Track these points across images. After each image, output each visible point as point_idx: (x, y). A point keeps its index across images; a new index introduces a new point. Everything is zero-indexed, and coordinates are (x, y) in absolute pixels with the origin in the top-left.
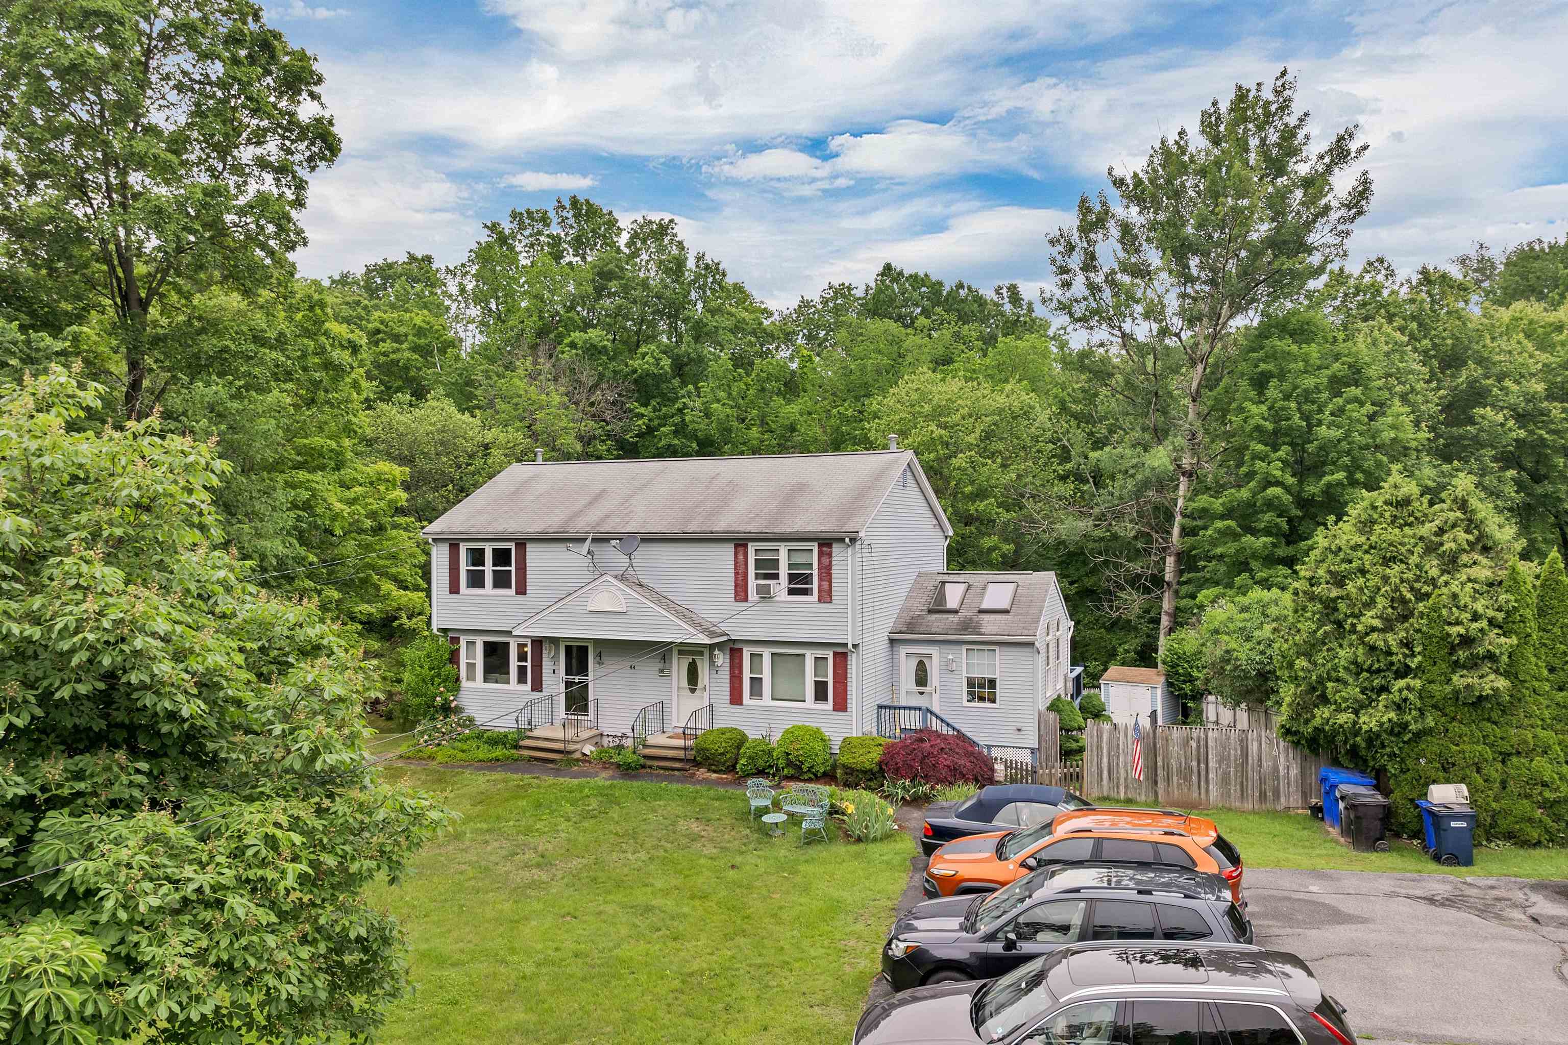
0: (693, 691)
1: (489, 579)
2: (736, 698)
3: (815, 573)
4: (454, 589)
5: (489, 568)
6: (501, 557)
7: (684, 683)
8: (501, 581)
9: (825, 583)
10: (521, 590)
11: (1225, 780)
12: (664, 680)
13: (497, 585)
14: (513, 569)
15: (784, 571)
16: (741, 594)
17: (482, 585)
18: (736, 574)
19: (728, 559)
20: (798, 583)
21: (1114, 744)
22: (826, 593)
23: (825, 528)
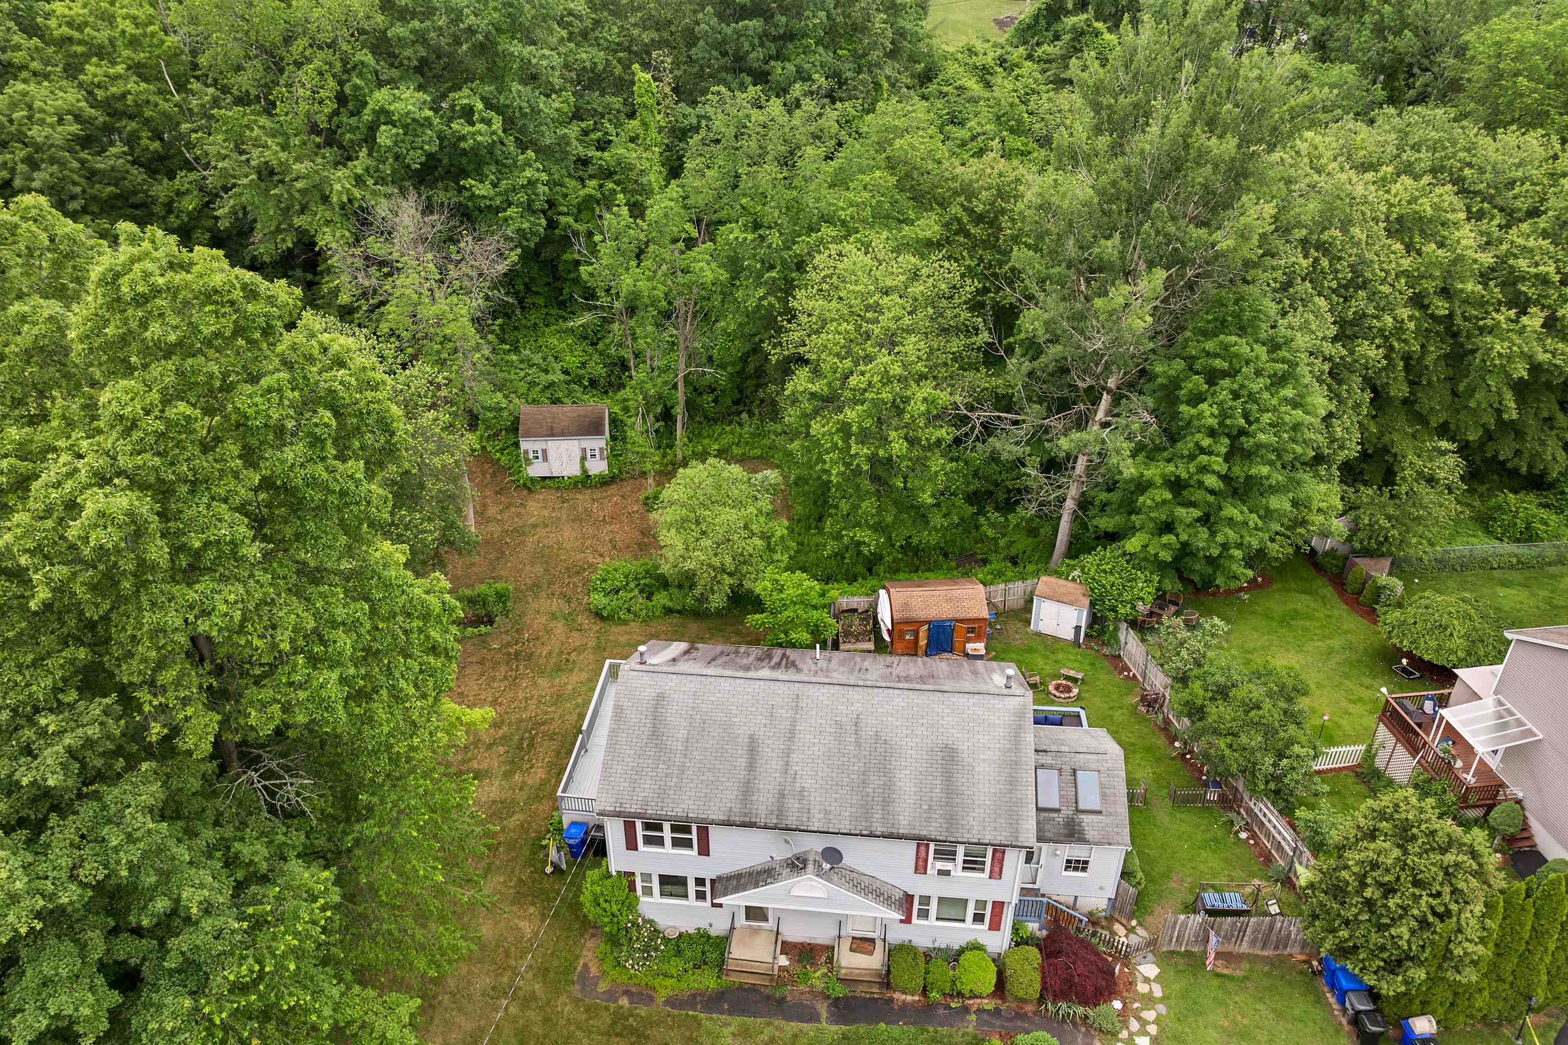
1: (668, 842)
2: (906, 920)
3: (988, 860)
4: (631, 845)
5: (667, 834)
6: (680, 828)
8: (681, 844)
9: (997, 869)
10: (704, 851)
11: (1253, 942)
13: (676, 843)
14: (694, 837)
15: (960, 857)
16: (921, 867)
17: (660, 844)
18: (917, 858)
19: (910, 848)
20: (971, 864)
21: (1184, 925)
22: (997, 873)
23: (1000, 837)
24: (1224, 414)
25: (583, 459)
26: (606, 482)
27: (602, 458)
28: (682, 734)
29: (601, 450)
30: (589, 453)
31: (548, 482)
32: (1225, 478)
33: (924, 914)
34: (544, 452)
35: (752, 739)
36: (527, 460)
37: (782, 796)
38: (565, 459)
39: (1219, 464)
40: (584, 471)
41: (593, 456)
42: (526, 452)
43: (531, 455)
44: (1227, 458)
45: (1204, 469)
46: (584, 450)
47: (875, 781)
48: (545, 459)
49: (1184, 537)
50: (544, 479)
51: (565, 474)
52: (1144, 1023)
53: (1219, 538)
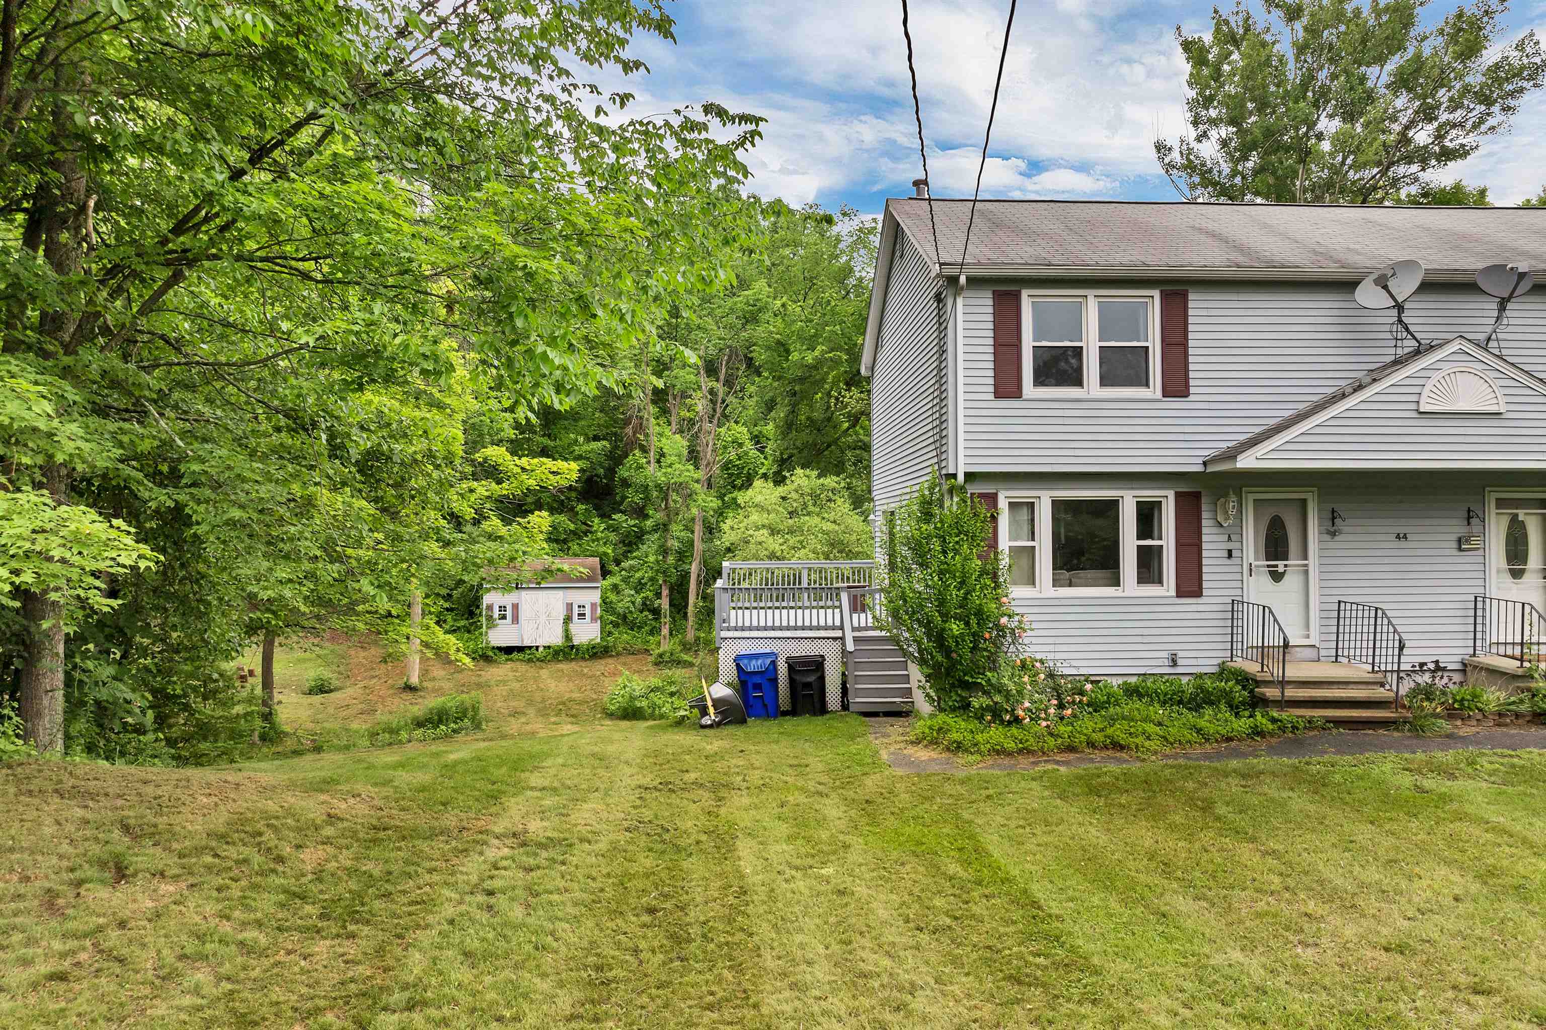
0: (1517, 574)
1: (1090, 363)
4: (1007, 387)
5: (1092, 343)
7: (1503, 564)
8: (1124, 369)
10: (1177, 388)
12: (1467, 557)
14: (1154, 340)
17: (1076, 380)
25: (568, 620)
26: (597, 653)
27: (593, 620)
29: (593, 605)
30: (576, 611)
31: (515, 655)
34: (515, 607)
36: (490, 618)
38: (543, 618)
40: (568, 637)
41: (582, 615)
42: (490, 608)
43: (496, 614)
46: (570, 606)
48: (516, 619)
50: (509, 650)
51: (541, 642)
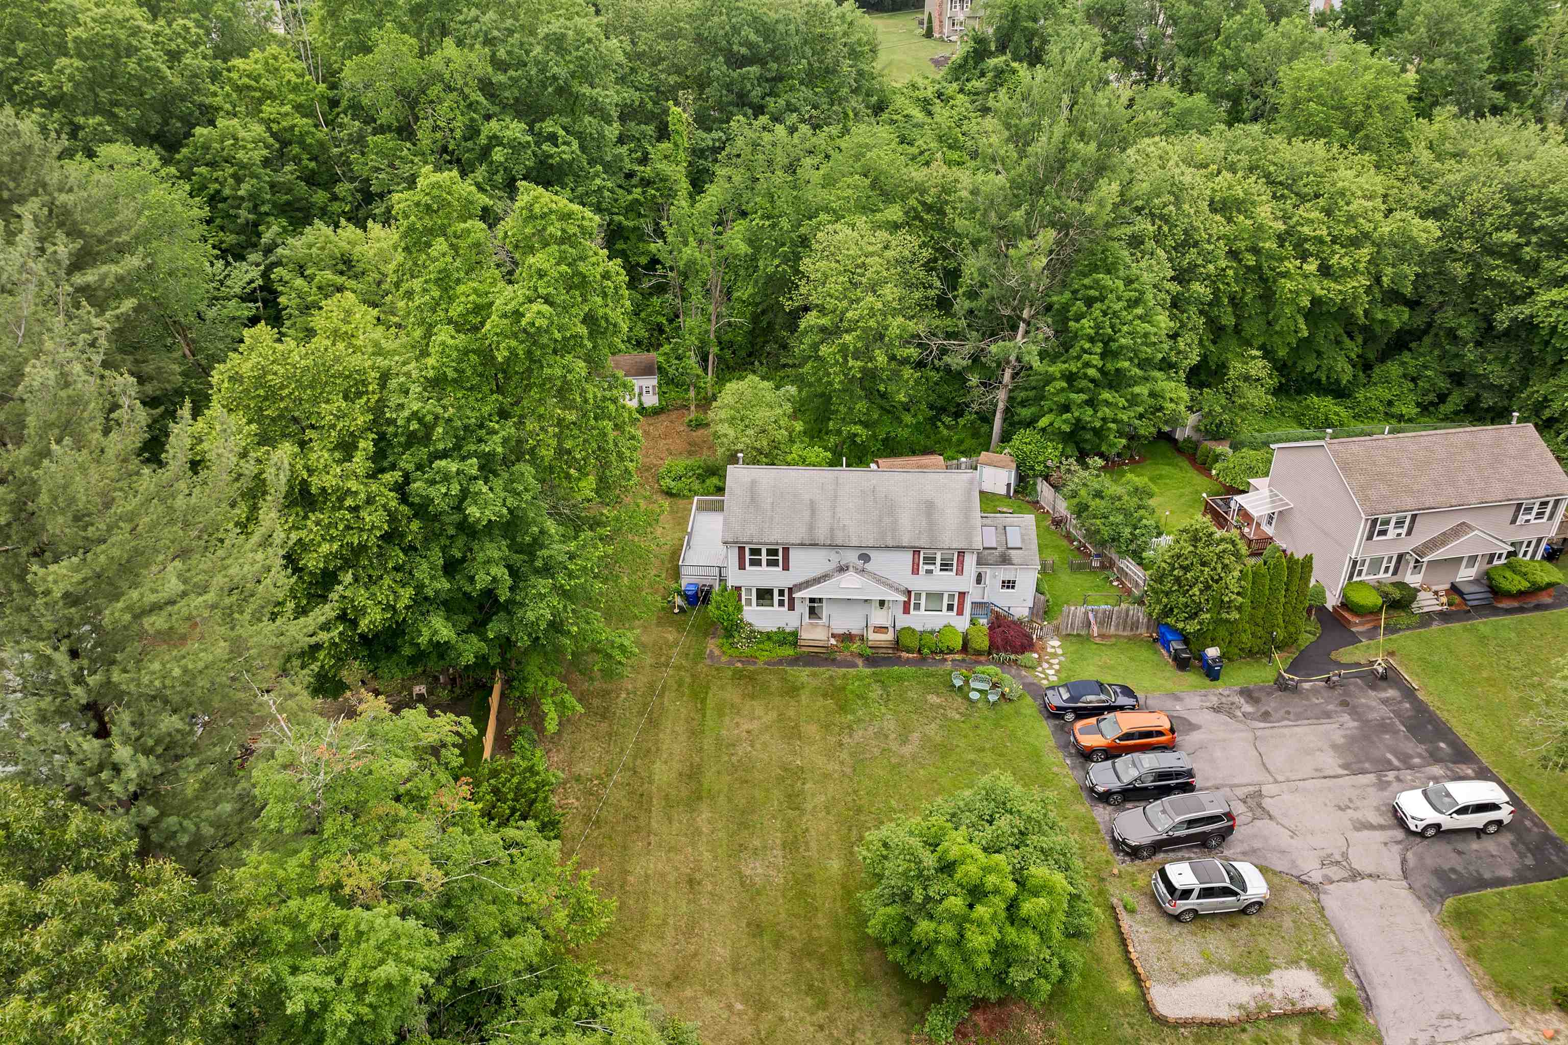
0: (882, 608)
1: (764, 562)
2: (906, 610)
3: (955, 562)
4: (742, 567)
5: (764, 557)
6: (772, 552)
7: (878, 605)
8: (772, 563)
9: (960, 568)
10: (786, 568)
11: (1117, 625)
12: (867, 604)
13: (769, 563)
14: (780, 558)
15: (938, 562)
16: (915, 571)
17: (759, 565)
18: (913, 563)
19: (908, 556)
20: (945, 567)
21: (1074, 615)
22: (960, 572)
23: (962, 545)
24: (1098, 327)
25: (642, 394)
26: (657, 412)
27: (654, 394)
28: (769, 500)
29: (654, 387)
30: (644, 390)
32: (1101, 370)
33: (917, 607)
35: (812, 502)
37: (832, 530)
39: (1096, 360)
40: (641, 404)
41: (648, 392)
44: (1103, 356)
45: (1087, 365)
46: (641, 387)
47: (887, 520)
49: (1076, 414)
52: (1051, 665)
53: (1100, 414)
